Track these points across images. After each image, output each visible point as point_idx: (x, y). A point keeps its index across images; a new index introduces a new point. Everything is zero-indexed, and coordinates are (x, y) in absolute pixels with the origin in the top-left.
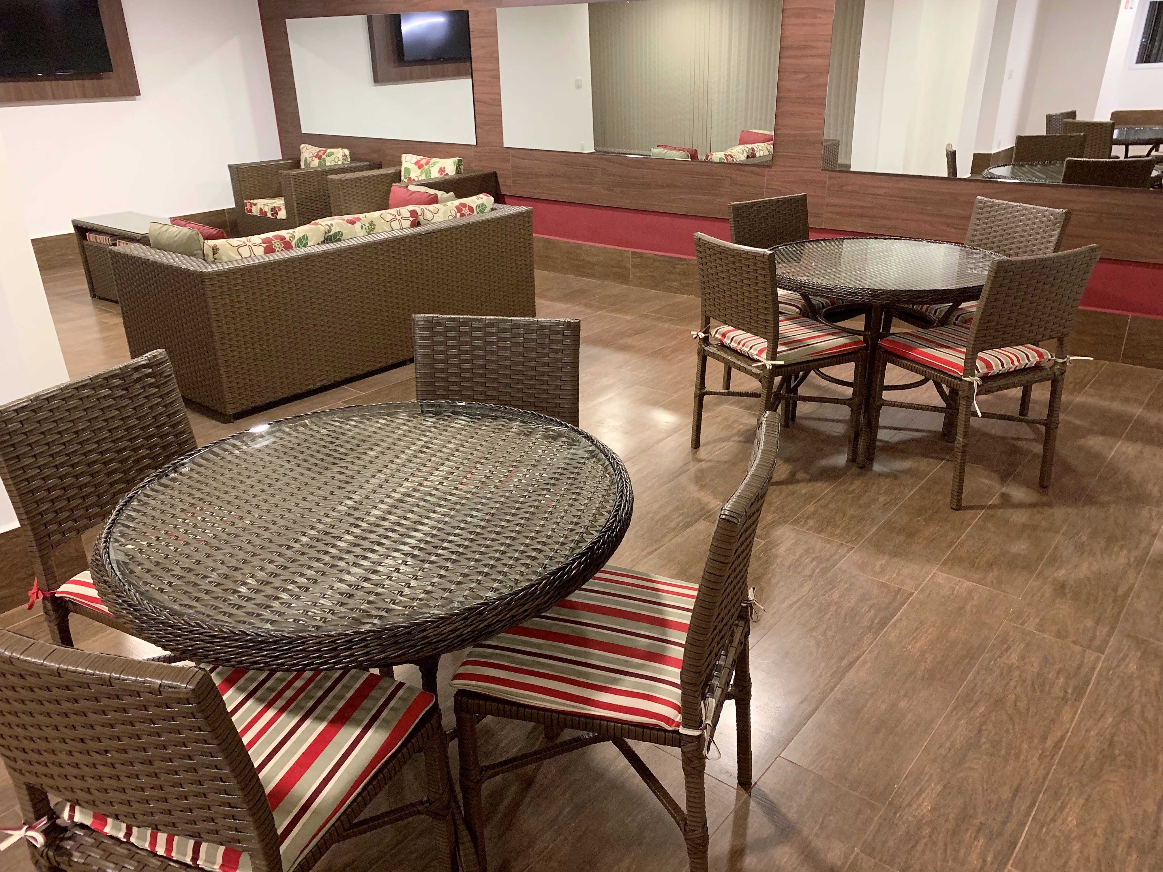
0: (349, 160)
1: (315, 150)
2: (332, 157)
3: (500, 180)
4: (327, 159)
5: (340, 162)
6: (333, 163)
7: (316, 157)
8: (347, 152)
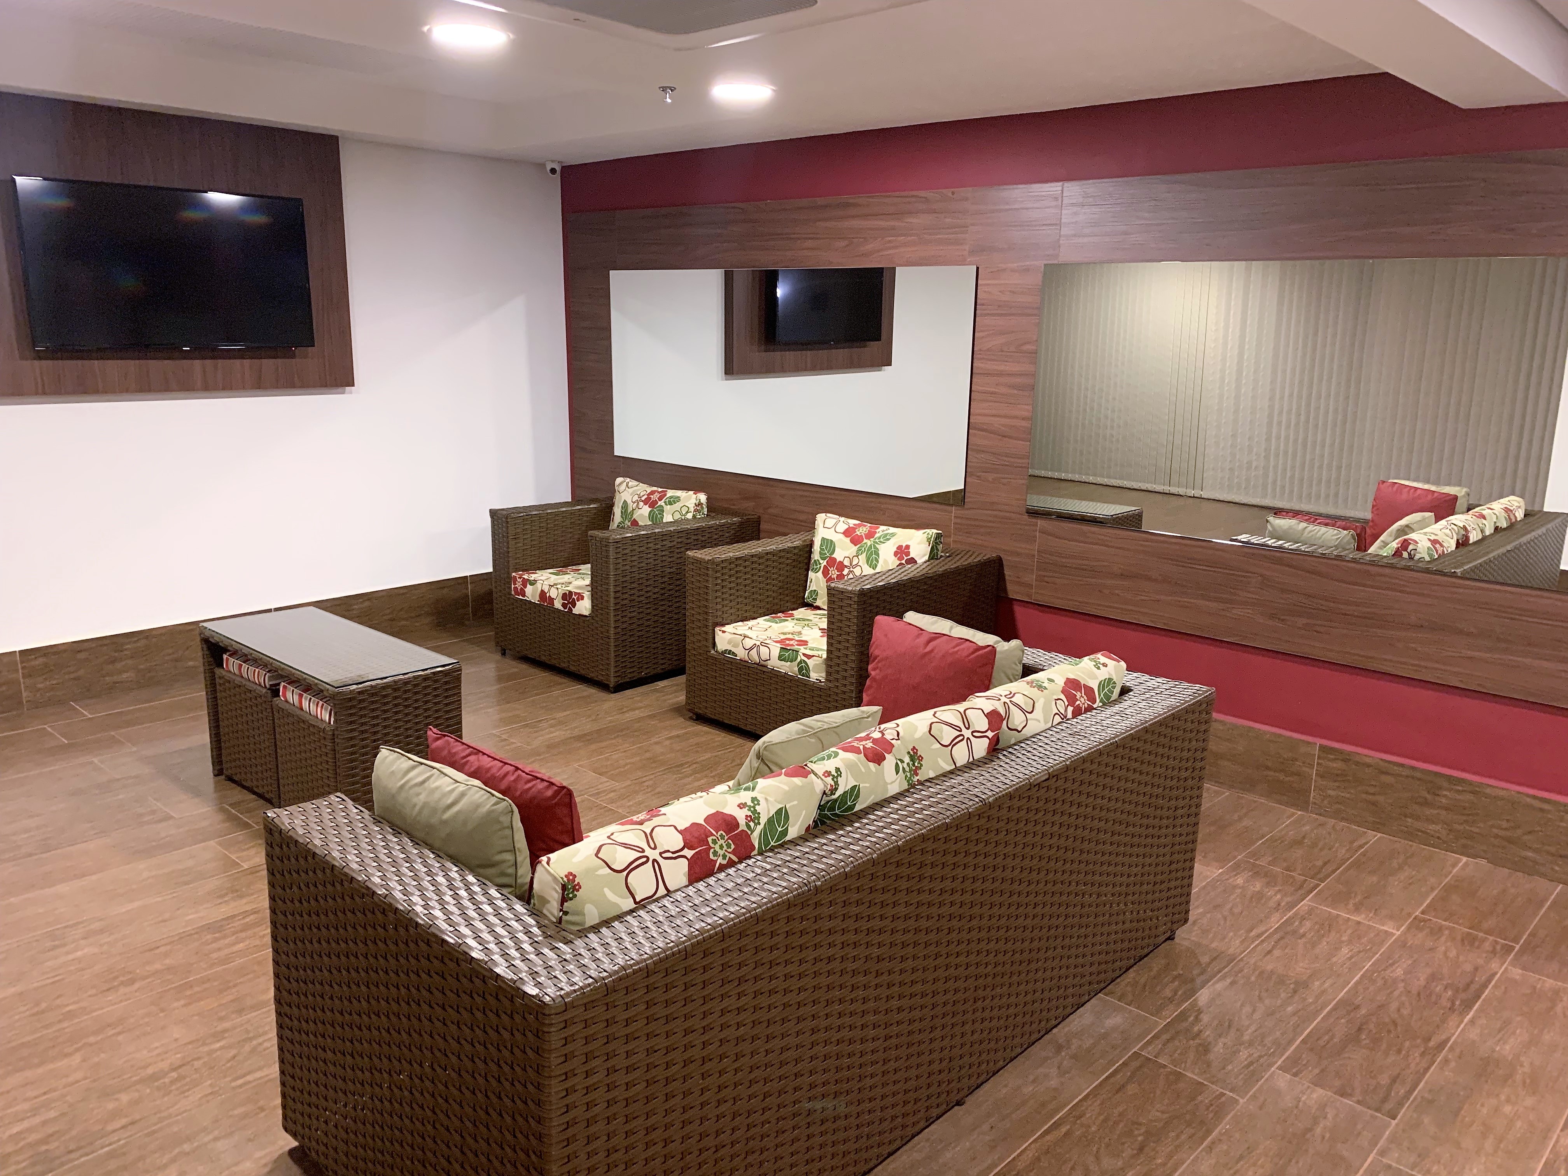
0: (705, 511)
1: (644, 489)
2: (677, 506)
3: (1007, 572)
4: (667, 508)
5: (690, 516)
6: (677, 516)
7: (646, 502)
8: (703, 497)
